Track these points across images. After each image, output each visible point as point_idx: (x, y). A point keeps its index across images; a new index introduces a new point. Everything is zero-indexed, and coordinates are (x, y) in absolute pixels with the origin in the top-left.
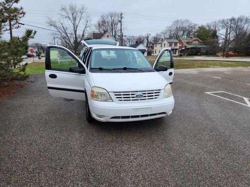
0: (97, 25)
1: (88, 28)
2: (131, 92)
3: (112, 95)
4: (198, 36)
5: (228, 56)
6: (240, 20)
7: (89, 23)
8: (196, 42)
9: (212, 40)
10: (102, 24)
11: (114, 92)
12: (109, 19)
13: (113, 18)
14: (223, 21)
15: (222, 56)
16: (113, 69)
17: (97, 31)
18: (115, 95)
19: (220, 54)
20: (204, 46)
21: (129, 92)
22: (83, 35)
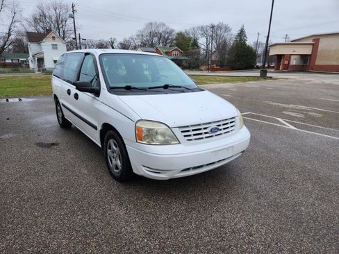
0: (31, 20)
1: (17, 24)
2: (204, 124)
3: (178, 132)
4: (177, 45)
5: (213, 70)
6: (220, 27)
7: (17, 15)
8: (177, 53)
9: (194, 51)
10: (40, 18)
11: (179, 127)
12: (52, 12)
13: (58, 11)
14: (202, 27)
15: (206, 70)
16: (150, 88)
17: (32, 29)
18: (182, 132)
19: (203, 68)
20: (186, 58)
21: (199, 125)
22: (9, 34)
